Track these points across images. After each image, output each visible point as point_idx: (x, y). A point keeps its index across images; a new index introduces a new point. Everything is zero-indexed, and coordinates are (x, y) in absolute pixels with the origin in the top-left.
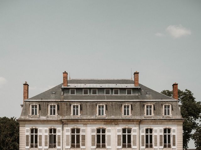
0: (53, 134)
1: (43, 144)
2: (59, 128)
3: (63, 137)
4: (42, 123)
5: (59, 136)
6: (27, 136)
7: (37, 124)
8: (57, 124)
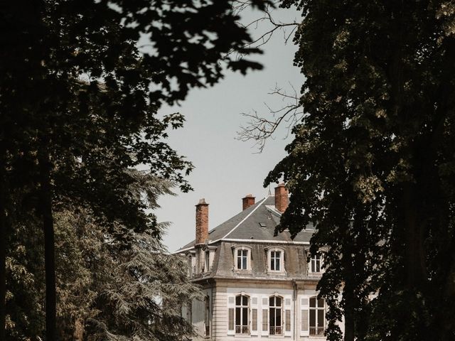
0: (275, 307)
1: (260, 326)
2: (287, 296)
3: (294, 314)
4: (259, 285)
5: (288, 312)
6: (231, 310)
7: (249, 287)
8: (285, 288)
